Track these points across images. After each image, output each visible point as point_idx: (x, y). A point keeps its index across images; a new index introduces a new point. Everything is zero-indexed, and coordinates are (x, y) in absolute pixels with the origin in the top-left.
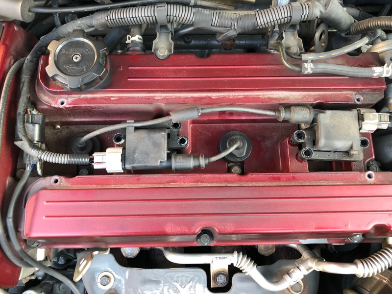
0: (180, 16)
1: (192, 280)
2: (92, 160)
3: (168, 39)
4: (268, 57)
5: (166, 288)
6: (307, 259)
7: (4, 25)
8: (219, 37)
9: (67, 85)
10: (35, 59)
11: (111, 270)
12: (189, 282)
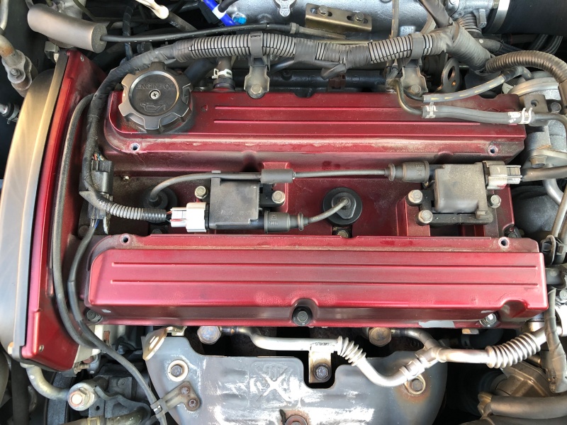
0: (278, 48)
1: (285, 371)
2: (169, 216)
3: (263, 74)
4: (383, 98)
5: (252, 381)
6: (430, 349)
7: (68, 54)
8: (325, 72)
9: (142, 127)
10: (104, 96)
11: (184, 358)
12: (282, 374)
